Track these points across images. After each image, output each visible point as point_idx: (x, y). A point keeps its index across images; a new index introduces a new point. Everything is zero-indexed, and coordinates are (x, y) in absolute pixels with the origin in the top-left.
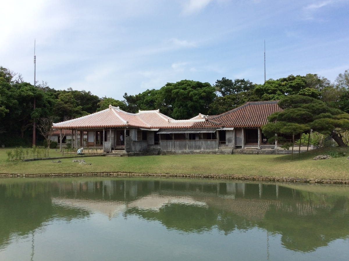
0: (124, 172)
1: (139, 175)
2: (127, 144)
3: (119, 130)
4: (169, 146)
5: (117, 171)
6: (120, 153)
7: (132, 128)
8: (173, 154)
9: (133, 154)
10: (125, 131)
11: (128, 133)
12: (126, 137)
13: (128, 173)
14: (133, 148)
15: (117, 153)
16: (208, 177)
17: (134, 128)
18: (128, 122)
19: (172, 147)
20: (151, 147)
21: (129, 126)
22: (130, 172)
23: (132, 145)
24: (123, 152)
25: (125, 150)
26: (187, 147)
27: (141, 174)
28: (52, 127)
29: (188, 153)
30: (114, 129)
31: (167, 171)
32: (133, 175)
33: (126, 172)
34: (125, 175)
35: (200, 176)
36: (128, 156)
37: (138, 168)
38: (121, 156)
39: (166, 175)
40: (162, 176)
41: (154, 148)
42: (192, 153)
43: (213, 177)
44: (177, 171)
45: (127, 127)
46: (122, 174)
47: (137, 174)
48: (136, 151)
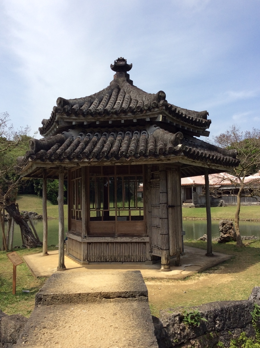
0: (190, 217)
1: (201, 219)
2: (194, 198)
3: (187, 187)
4: (230, 199)
5: (186, 216)
6: (189, 205)
7: (198, 186)
8: (234, 206)
9: (200, 206)
10: (192, 188)
11: (195, 189)
12: (194, 192)
13: (193, 218)
14: (199, 201)
15: (186, 205)
16: (249, 221)
17: (199, 186)
18: (194, 181)
19: (232, 200)
20: (215, 200)
21: (195, 184)
22: (194, 217)
23: (198, 198)
24: (191, 204)
25: (193, 203)
26: (246, 200)
27: (202, 219)
28: (140, 186)
29: (246, 205)
30: (184, 187)
31: (221, 217)
32: (197, 219)
33: (192, 217)
34: (191, 219)
35: (244, 220)
36: (195, 208)
37: (200, 214)
38: (190, 207)
39: (220, 219)
40: (217, 220)
41: (217, 201)
42: (251, 205)
43: (253, 221)
44: (228, 216)
45: (194, 185)
46: (189, 218)
47: (200, 219)
48: (202, 204)
